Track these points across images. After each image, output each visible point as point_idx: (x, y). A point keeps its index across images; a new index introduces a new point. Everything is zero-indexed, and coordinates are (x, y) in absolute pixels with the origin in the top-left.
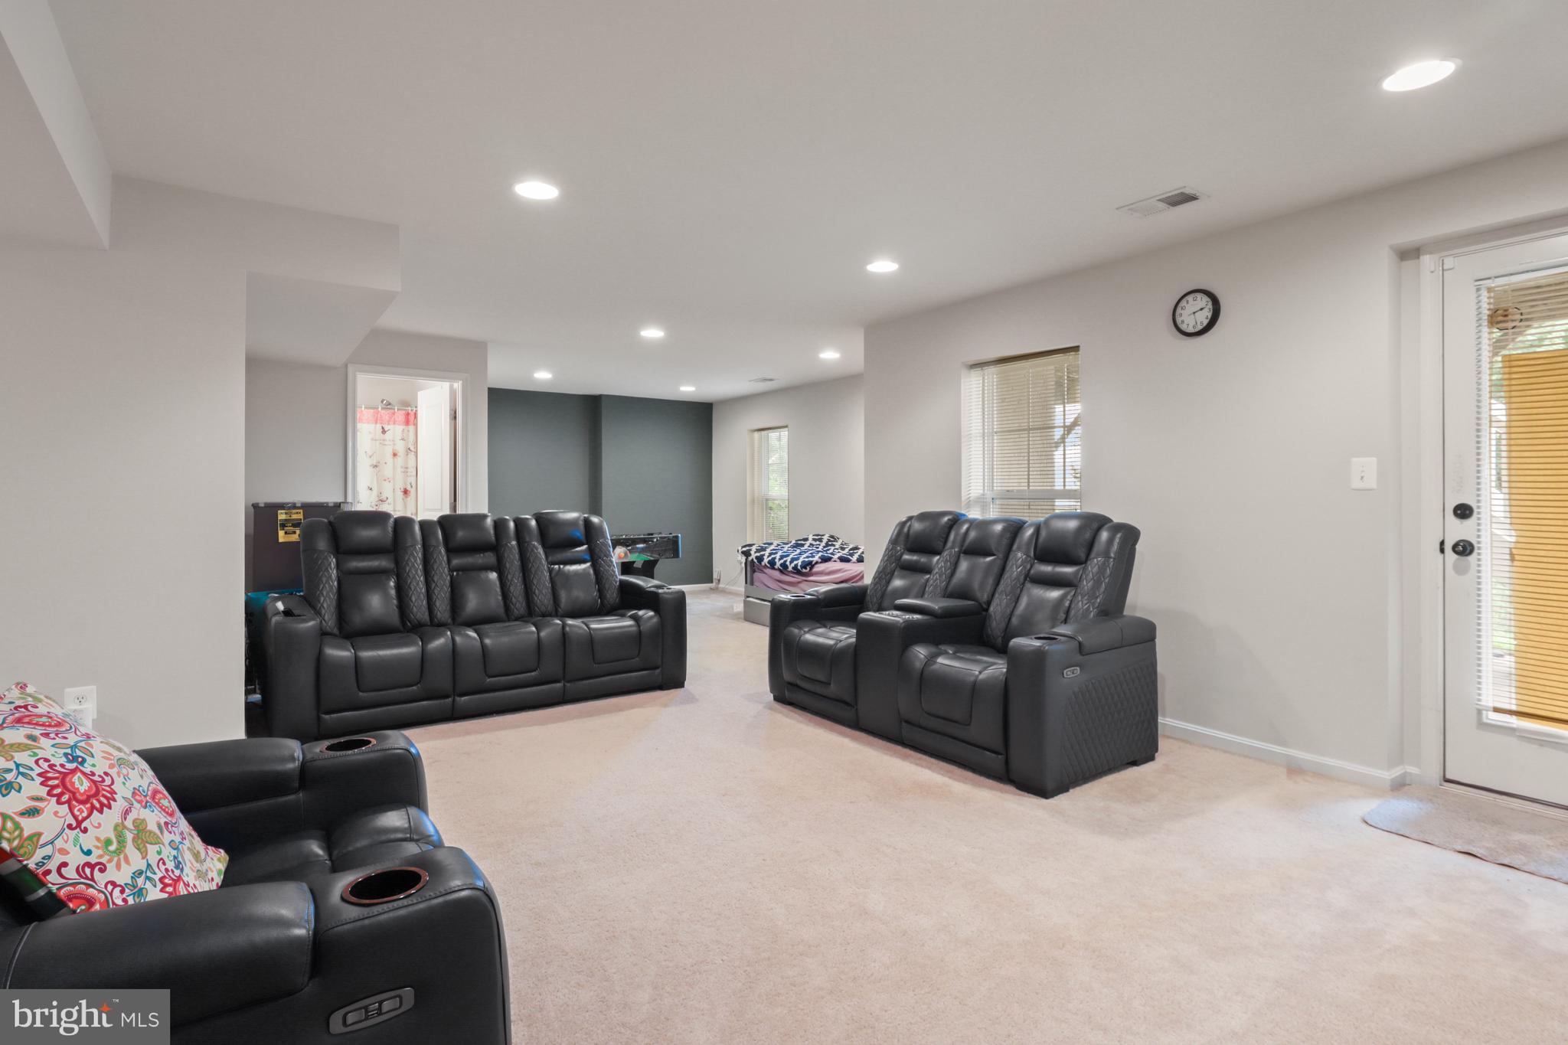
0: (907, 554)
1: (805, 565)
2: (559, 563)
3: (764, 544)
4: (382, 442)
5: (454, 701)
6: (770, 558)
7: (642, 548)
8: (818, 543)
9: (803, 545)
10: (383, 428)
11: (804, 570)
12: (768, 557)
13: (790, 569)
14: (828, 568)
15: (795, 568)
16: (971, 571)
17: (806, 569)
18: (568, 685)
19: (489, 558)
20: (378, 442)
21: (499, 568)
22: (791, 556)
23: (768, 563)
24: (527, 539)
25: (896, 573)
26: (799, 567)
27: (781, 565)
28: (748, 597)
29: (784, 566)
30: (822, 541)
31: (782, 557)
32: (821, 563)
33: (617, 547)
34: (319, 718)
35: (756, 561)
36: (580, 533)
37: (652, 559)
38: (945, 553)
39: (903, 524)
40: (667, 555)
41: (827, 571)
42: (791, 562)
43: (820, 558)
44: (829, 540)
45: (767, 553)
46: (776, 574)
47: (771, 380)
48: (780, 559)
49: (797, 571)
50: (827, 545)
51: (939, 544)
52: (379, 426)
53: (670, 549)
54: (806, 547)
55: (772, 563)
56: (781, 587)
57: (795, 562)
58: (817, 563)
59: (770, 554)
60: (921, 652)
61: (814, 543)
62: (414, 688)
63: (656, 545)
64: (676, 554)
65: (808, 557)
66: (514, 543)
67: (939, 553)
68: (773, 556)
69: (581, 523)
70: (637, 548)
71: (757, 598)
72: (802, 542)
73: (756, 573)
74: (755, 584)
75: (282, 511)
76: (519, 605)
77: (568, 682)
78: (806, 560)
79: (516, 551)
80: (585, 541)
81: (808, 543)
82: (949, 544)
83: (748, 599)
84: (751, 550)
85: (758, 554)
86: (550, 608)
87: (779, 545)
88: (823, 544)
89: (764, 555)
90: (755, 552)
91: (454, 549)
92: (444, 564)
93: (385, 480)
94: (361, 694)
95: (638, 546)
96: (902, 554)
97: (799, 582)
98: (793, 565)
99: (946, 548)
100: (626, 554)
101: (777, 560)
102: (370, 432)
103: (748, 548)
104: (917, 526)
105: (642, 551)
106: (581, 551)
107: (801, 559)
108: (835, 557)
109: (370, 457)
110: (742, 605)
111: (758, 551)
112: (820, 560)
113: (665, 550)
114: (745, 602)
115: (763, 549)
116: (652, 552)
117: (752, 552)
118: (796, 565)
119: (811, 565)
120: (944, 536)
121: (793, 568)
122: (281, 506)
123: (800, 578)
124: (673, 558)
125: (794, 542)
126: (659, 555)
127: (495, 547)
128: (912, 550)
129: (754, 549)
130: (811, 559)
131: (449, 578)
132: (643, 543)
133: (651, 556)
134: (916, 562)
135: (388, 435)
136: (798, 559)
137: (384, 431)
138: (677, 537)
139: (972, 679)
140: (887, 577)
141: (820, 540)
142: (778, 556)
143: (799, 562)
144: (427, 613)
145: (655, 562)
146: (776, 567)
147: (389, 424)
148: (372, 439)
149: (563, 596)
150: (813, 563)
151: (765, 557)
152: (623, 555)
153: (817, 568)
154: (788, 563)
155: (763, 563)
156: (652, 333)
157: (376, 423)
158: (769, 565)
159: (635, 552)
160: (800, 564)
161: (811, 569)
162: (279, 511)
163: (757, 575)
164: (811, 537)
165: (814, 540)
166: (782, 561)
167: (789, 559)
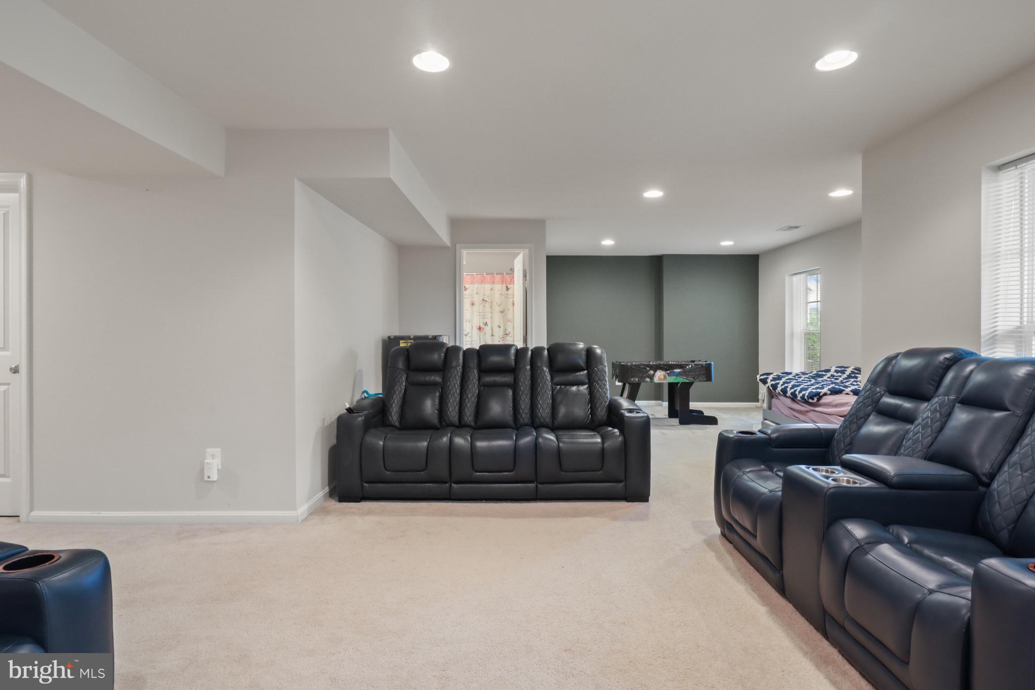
0: (887, 397)
1: (812, 396)
2: (561, 384)
3: (782, 373)
4: (506, 296)
5: (450, 486)
6: (783, 387)
7: (679, 373)
8: (840, 374)
9: (822, 376)
10: (507, 287)
11: (810, 401)
12: (782, 385)
13: (799, 398)
14: (835, 400)
15: (803, 397)
16: (970, 428)
17: (813, 399)
18: (540, 486)
19: (508, 379)
20: (504, 297)
21: (514, 386)
22: (802, 386)
23: (781, 390)
24: (539, 364)
25: (871, 417)
26: (806, 397)
27: (791, 394)
28: (766, 419)
29: (794, 395)
30: (844, 373)
31: (793, 387)
32: (830, 394)
33: (658, 371)
34: (362, 486)
35: (771, 388)
36: (582, 362)
37: (687, 381)
38: (936, 400)
39: (890, 360)
40: (701, 379)
41: (835, 403)
42: (800, 392)
43: (829, 390)
44: (853, 373)
45: (781, 382)
46: (788, 402)
47: (797, 227)
48: (791, 389)
49: (804, 401)
50: (849, 377)
51: (928, 388)
52: (504, 286)
53: (702, 374)
54: (825, 378)
55: (784, 391)
56: (792, 414)
57: (803, 392)
58: (825, 394)
59: (784, 383)
60: (858, 531)
61: (836, 374)
62: (422, 473)
63: (690, 370)
64: (709, 378)
65: (817, 388)
66: (528, 367)
67: (927, 398)
68: (786, 385)
69: (584, 353)
70: (675, 372)
71: (772, 422)
72: (823, 373)
73: (773, 399)
74: (773, 409)
75: (402, 341)
76: (525, 416)
77: (541, 483)
78: (814, 391)
79: (528, 373)
80: (586, 369)
81: (829, 374)
82: (942, 390)
83: (765, 421)
84: (767, 378)
85: (774, 383)
86: (548, 420)
87: (797, 375)
88: (845, 376)
89: (778, 383)
90: (771, 381)
91: (484, 370)
92: (476, 381)
93: (508, 321)
94: (387, 472)
95: (675, 370)
96: (882, 396)
97: (807, 412)
98: (801, 395)
99: (937, 394)
100: (665, 377)
101: (788, 389)
102: (499, 290)
103: (765, 376)
104: (907, 363)
105: (679, 374)
106: (583, 375)
107: (810, 390)
108: (848, 390)
109: (499, 306)
110: (761, 426)
111: (774, 379)
112: (829, 392)
113: (699, 374)
114: (763, 423)
115: (779, 378)
116: (687, 376)
117: (769, 381)
118: (804, 395)
119: (819, 396)
120: (937, 379)
121: (801, 397)
122: (403, 338)
123: (809, 408)
124: (706, 381)
125: (815, 372)
126: (694, 378)
127: (513, 370)
128: (894, 393)
129: (771, 377)
130: (819, 390)
131: (477, 391)
132: (680, 369)
133: (687, 379)
134: (898, 407)
135: (510, 291)
136: (806, 389)
137: (508, 289)
138: (710, 365)
139: (919, 596)
140: (859, 422)
141: (843, 372)
142: (790, 386)
143: (807, 393)
144: (457, 417)
145: (690, 384)
146: (788, 395)
147: (510, 284)
148: (500, 294)
149: (562, 411)
150: (821, 394)
151: (779, 386)
152: (663, 377)
153: (825, 400)
154: (797, 393)
155: (777, 391)
156: (653, 194)
157: (503, 284)
158: (782, 393)
159: (673, 375)
160: (806, 395)
161: (819, 400)
162: (401, 341)
163: (774, 400)
164: (833, 369)
165: (837, 371)
166: (793, 390)
167: (799, 389)
